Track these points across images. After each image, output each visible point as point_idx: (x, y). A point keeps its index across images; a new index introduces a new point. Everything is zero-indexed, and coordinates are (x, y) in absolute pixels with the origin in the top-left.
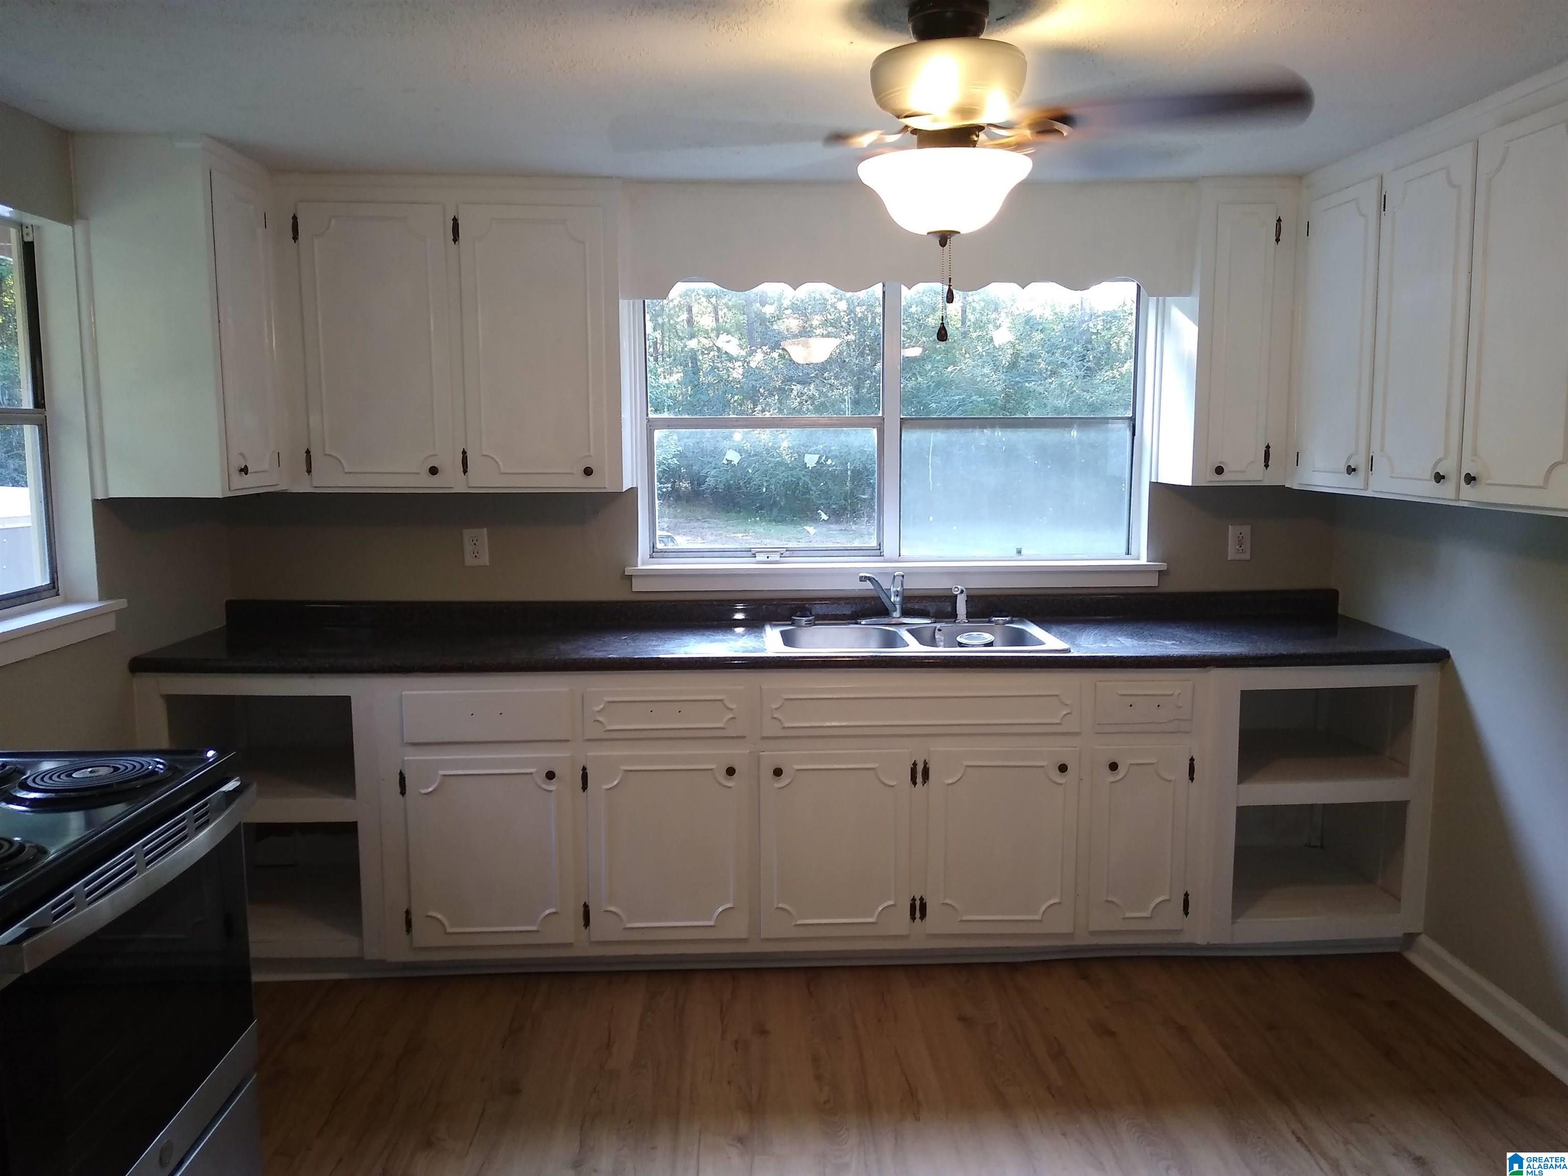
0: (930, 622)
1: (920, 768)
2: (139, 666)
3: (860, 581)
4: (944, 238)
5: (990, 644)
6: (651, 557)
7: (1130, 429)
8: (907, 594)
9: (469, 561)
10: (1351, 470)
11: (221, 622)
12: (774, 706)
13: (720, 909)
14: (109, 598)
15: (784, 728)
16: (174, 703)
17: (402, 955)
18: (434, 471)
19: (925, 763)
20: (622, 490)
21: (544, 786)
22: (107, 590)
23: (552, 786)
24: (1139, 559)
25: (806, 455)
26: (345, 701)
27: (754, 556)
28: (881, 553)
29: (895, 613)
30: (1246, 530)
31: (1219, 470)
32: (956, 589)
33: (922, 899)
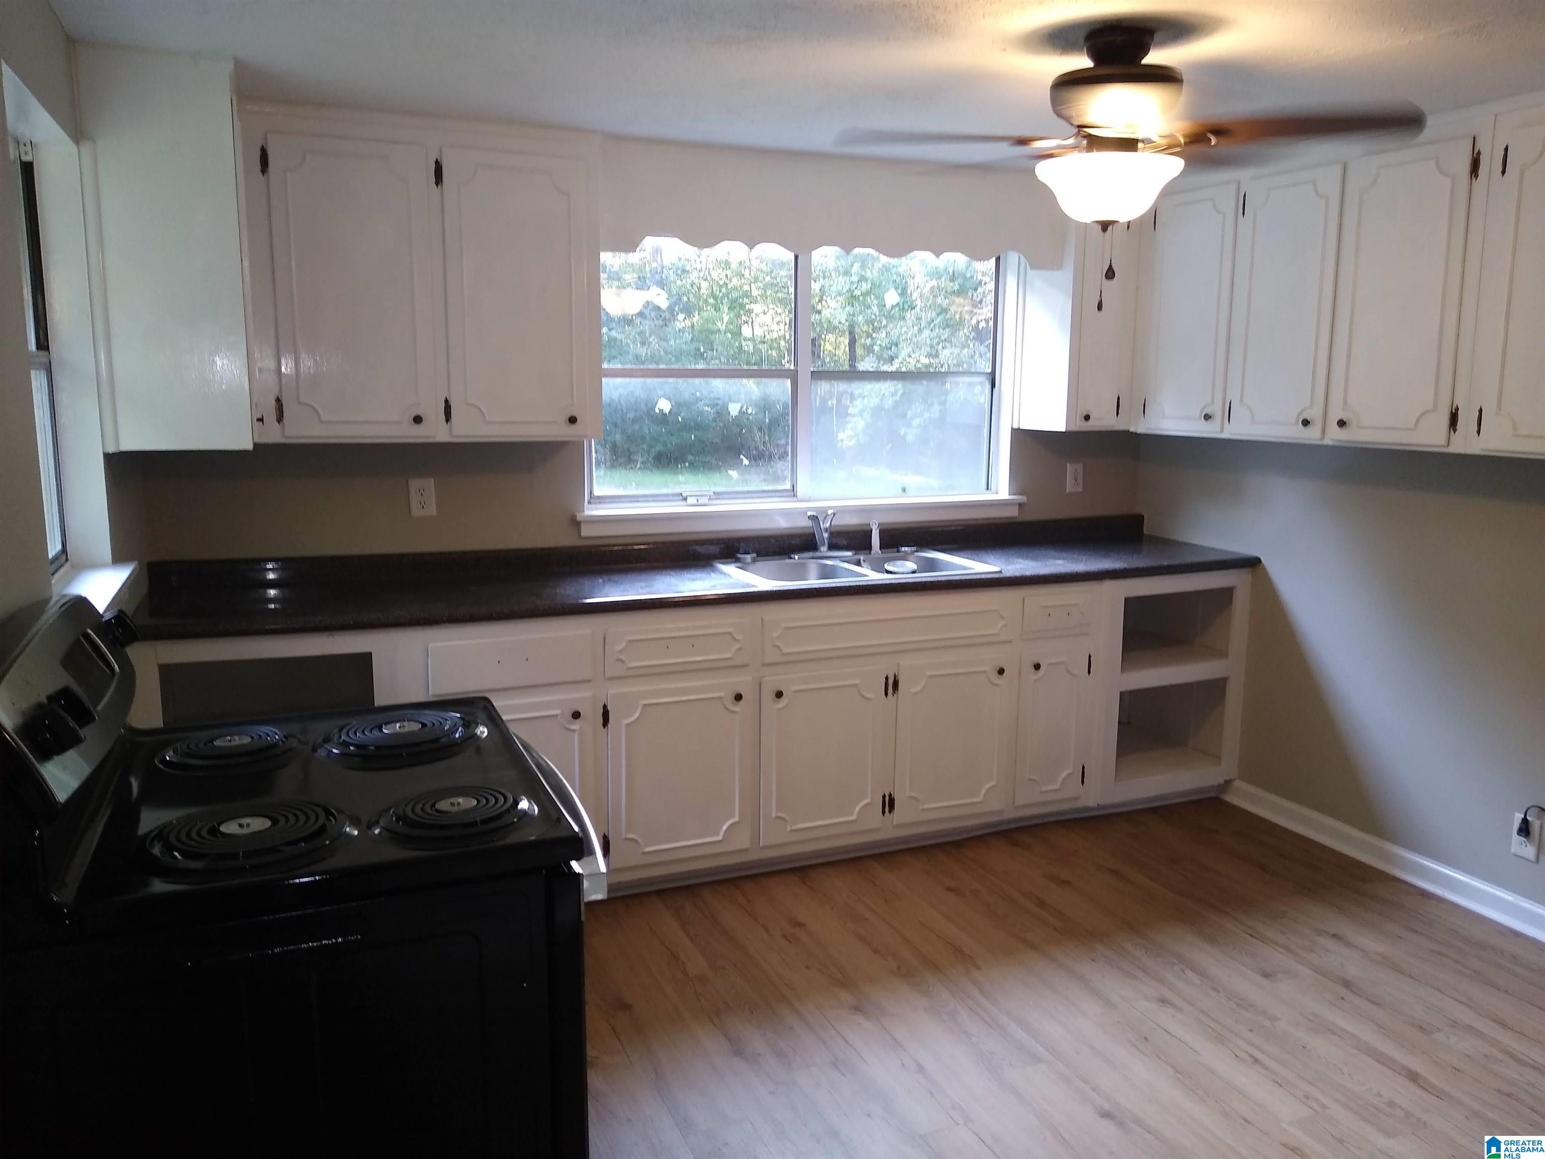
0: (853, 554)
1: (891, 682)
4: (1105, 226)
6: (589, 503)
7: (989, 383)
9: (416, 511)
10: (1207, 417)
12: (775, 635)
13: (725, 828)
15: (783, 654)
18: (418, 420)
19: (896, 676)
21: (567, 726)
23: (576, 726)
24: (997, 493)
25: (730, 404)
26: (366, 659)
27: (685, 499)
28: (795, 494)
29: (824, 547)
30: (1079, 467)
31: (1087, 418)
32: (874, 524)
33: (891, 795)
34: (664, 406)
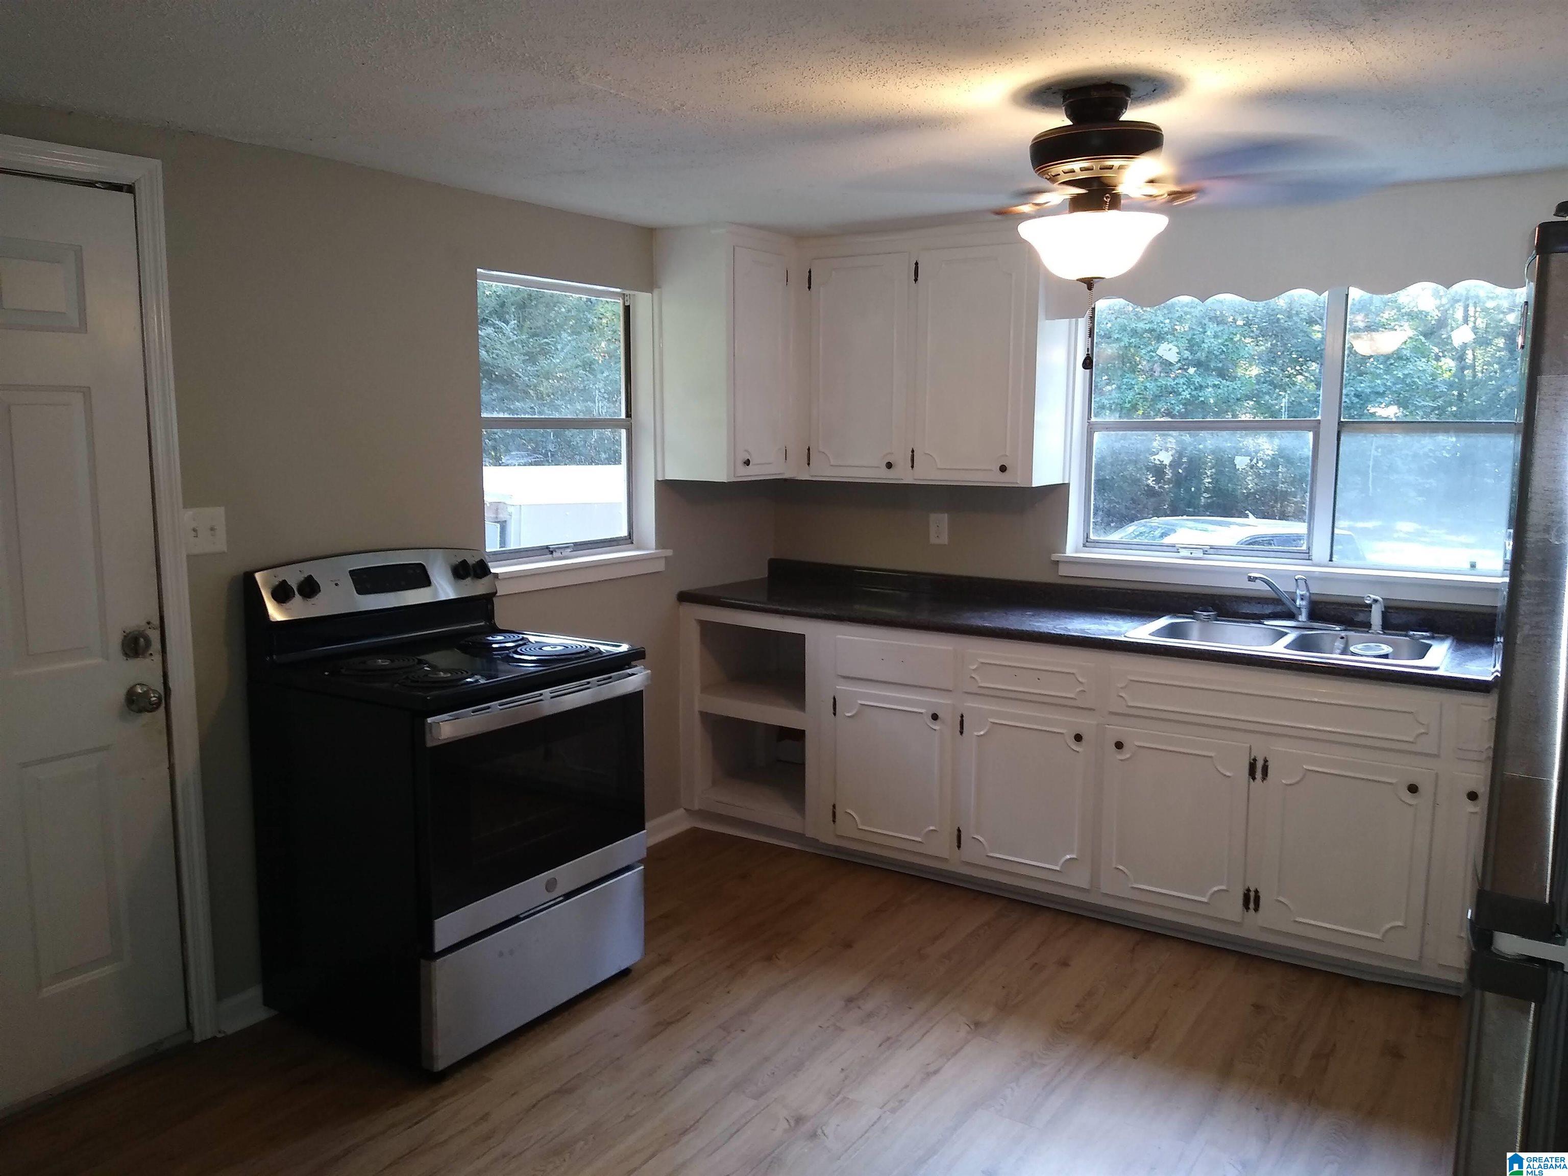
0: (1339, 629)
1: (1260, 764)
2: (685, 597)
3: (1249, 581)
5: (1386, 656)
6: (1084, 546)
8: (1314, 598)
9: (933, 540)
11: (765, 574)
12: (1120, 685)
13: (1063, 859)
14: (663, 548)
15: (1128, 706)
16: (705, 626)
17: (828, 839)
18: (889, 465)
19: (1266, 761)
20: (1031, 485)
21: (930, 725)
22: (661, 542)
23: (936, 726)
25: (1236, 457)
26: (800, 640)
27: (1177, 551)
28: (1309, 556)
29: (1300, 616)
32: (1369, 598)
33: (1256, 892)
34: (1165, 458)
